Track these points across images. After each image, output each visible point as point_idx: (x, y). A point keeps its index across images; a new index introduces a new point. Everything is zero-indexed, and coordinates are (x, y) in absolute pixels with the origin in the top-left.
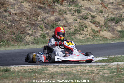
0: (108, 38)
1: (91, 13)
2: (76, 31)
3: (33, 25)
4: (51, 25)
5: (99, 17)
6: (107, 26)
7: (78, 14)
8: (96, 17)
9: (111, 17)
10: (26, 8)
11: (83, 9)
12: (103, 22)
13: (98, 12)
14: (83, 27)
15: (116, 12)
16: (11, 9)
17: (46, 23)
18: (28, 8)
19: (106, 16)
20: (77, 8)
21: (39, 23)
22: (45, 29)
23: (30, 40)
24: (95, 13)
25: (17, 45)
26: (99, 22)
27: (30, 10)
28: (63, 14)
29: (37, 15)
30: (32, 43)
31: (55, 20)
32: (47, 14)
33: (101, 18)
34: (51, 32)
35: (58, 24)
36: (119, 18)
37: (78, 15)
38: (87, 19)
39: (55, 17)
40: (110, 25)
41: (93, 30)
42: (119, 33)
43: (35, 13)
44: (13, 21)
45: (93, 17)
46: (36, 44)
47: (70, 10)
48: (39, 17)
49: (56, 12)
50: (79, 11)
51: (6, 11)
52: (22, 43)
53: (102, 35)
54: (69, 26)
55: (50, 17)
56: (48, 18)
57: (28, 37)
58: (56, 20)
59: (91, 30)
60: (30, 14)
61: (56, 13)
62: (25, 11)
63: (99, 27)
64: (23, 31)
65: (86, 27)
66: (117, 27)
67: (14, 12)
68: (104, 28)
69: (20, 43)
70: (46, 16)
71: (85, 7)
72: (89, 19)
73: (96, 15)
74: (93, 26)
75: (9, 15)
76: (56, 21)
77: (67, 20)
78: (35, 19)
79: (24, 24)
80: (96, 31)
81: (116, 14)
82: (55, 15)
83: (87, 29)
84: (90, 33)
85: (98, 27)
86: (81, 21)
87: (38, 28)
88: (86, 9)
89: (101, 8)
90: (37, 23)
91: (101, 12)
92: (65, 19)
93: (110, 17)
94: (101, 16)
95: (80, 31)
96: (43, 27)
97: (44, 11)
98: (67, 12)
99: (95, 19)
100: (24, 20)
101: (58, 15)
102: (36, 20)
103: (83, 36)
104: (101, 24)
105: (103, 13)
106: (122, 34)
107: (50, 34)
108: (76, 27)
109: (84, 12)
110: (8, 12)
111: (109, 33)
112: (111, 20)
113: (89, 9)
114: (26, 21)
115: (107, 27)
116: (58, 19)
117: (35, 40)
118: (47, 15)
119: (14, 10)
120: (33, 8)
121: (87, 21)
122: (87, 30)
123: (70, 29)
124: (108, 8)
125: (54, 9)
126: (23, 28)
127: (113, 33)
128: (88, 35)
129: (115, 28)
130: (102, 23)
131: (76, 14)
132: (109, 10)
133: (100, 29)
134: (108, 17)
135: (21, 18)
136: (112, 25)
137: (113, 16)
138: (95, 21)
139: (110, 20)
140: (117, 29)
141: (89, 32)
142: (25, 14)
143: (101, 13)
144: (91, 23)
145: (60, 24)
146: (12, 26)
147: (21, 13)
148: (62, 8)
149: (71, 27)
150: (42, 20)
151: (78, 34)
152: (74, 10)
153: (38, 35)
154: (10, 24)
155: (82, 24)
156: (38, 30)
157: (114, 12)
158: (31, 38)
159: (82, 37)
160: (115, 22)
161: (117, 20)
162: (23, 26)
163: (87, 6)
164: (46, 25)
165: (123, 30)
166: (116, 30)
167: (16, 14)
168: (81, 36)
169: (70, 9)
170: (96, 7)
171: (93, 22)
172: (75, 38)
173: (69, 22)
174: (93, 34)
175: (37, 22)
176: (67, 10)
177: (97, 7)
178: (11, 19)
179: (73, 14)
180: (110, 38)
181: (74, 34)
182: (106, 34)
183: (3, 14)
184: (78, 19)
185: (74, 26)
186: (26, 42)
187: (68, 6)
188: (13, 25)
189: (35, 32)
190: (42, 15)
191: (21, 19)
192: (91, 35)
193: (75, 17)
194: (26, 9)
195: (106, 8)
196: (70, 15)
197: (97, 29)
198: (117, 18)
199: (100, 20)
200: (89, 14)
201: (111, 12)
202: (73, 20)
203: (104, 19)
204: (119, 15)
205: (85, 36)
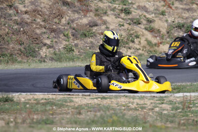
1: (147, 15)
3: (53, 31)
4: (82, 31)
5: (160, 22)
6: (171, 37)
7: (126, 16)
8: (154, 21)
9: (179, 23)
10: (44, 3)
11: (134, 8)
12: (165, 30)
13: (158, 14)
14: (132, 37)
15: (186, 15)
16: (20, 4)
17: (74, 29)
18: (46, 3)
19: (170, 20)
20: (124, 7)
21: (63, 27)
22: (72, 37)
23: (48, 55)
24: (153, 15)
25: (26, 61)
26: (158, 30)
27: (49, 7)
28: (102, 15)
29: (61, 15)
30: (50, 60)
31: (89, 24)
32: (76, 14)
33: (162, 24)
34: (82, 43)
35: (94, 31)
37: (125, 17)
38: (140, 24)
39: (90, 19)
40: (176, 35)
41: (149, 43)
43: (57, 11)
44: (22, 23)
45: (150, 21)
46: (56, 61)
47: (113, 10)
48: (64, 18)
49: (91, 11)
50: (127, 12)
51: (11, 6)
52: (35, 59)
53: (162, 51)
55: (81, 18)
56: (77, 20)
57: (44, 49)
58: (91, 24)
59: (146, 42)
60: (50, 14)
61: (91, 13)
62: (41, 8)
63: (158, 38)
64: (37, 40)
65: (137, 37)
67: (24, 9)
68: (166, 40)
69: (31, 58)
70: (74, 18)
71: (137, 4)
72: (144, 25)
73: (155, 19)
74: (149, 36)
75: (15, 13)
76: (90, 26)
77: (108, 24)
78: (57, 21)
79: (39, 28)
80: (153, 43)
81: (187, 18)
82: (90, 16)
83: (139, 39)
84: (144, 47)
85: (156, 37)
86: (130, 26)
87: (61, 36)
88: (140, 9)
89: (162, 7)
90: (60, 29)
91: (163, 13)
92: (105, 23)
93: (176, 21)
94: (162, 21)
95: (127, 43)
96: (70, 35)
97: (71, 10)
98: (109, 12)
99: (152, 25)
100: (39, 22)
101: (93, 17)
102: (58, 23)
103: (132, 50)
104: (162, 33)
105: (165, 15)
107: (79, 47)
109: (135, 13)
110: (15, 8)
112: (179, 26)
113: (144, 9)
114: (42, 23)
116: (94, 22)
117: (55, 54)
118: (76, 16)
119: (25, 7)
120: (55, 4)
121: (140, 27)
122: (140, 42)
124: (173, 8)
125: (87, 6)
126: (38, 35)
128: (140, 49)
130: (164, 31)
131: (123, 15)
132: (176, 11)
133: (160, 41)
134: (173, 22)
135: (34, 18)
136: (179, 35)
137: (181, 21)
138: (153, 28)
139: (176, 27)
141: (142, 45)
142: (40, 13)
143: (163, 15)
144: (147, 31)
145: (96, 30)
146: (19, 31)
147: (34, 11)
148: (101, 5)
150: (68, 24)
151: (125, 47)
152: (119, 10)
153: (60, 48)
154: (16, 27)
155: (132, 32)
156: (61, 39)
157: (184, 15)
158: (50, 51)
159: (131, 53)
160: (184, 30)
161: (188, 27)
162: (38, 31)
163: (141, 4)
164: (74, 31)
167: (26, 13)
168: (129, 50)
169: (112, 7)
170: (156, 6)
171: (149, 29)
174: (148, 48)
175: (60, 27)
176: (108, 8)
177: (157, 6)
178: (19, 20)
179: (117, 16)
183: (6, 11)
184: (125, 24)
186: (42, 57)
187: (111, 2)
188: (22, 29)
189: (56, 42)
190: (69, 15)
191: (34, 20)
192: (144, 50)
193: (120, 20)
194: (43, 5)
195: (171, 8)
196: (114, 17)
197: (155, 41)
198: (189, 24)
199: (161, 27)
200: (143, 16)
201: (178, 14)
202: (117, 25)
203: (166, 25)
204: (191, 20)
205: (136, 52)
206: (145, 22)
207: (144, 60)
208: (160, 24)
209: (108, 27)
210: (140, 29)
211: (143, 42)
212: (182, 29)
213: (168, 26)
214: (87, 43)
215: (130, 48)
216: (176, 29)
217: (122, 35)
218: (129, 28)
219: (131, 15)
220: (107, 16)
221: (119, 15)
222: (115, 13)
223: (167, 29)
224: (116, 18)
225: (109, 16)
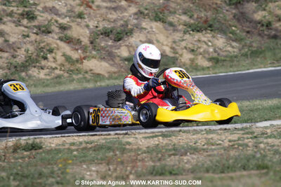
0: (103, 76)
1: (58, 19)
2: (30, 62)
5: (78, 28)
6: (97, 48)
7: (30, 22)
8: (70, 27)
9: (105, 28)
11: (38, 10)
12: (87, 39)
13: (74, 17)
14: (44, 52)
15: (113, 16)
19: (92, 24)
20: (26, 9)
24: (68, 19)
26: (79, 40)
33: (82, 31)
36: (122, 28)
37: (29, 25)
38: (49, 32)
40: (102, 45)
41: (68, 59)
42: (126, 63)
45: (63, 28)
47: (11, 14)
50: (30, 16)
53: (88, 69)
54: (12, 50)
59: (63, 58)
63: (79, 51)
65: (51, 51)
66: (119, 48)
68: (91, 53)
71: (42, 5)
72: (56, 33)
73: (71, 24)
74: (66, 48)
77: (6, 36)
80: (74, 59)
81: (115, 21)
83: (53, 54)
84: (62, 65)
85: (77, 50)
86: (38, 37)
88: (47, 11)
89: (79, 7)
91: (80, 16)
92: (2, 34)
93: (101, 28)
94: (81, 26)
95: (37, 61)
98: (5, 19)
99: (69, 33)
103: (46, 71)
104: (83, 43)
105: (84, 18)
108: (27, 51)
109: (43, 18)
111: (104, 64)
112: (105, 33)
113: (53, 10)
115: (98, 50)
121: (53, 38)
122: (54, 58)
123: (14, 57)
124: (94, 8)
127: (112, 63)
128: (56, 68)
129: (116, 51)
130: (85, 41)
131: (25, 22)
132: (98, 12)
133: (83, 56)
134: (97, 27)
136: (108, 46)
137: (108, 26)
138: (70, 38)
139: (102, 34)
140: (119, 54)
141: (59, 62)
143: (81, 18)
144: (62, 42)
149: (16, 51)
151: (35, 67)
152: (19, 14)
155: (42, 45)
157: (110, 16)
159: (45, 75)
160: (113, 38)
161: (118, 33)
163: (47, 5)
166: (119, 56)
168: (41, 71)
169: (9, 11)
170: (69, 6)
171: (65, 39)
172: (30, 77)
173: (12, 40)
174: (68, 66)
176: (2, 12)
177: (71, 5)
179: (18, 24)
180: (107, 75)
181: (25, 66)
182: (96, 65)
184: (31, 34)
185: (23, 49)
187: (5, 4)
192: (63, 68)
193: (23, 28)
195: (90, 7)
196: (13, 25)
197: (75, 55)
198: (119, 30)
199: (81, 35)
200: (53, 21)
201: (101, 15)
202: (20, 36)
203: (88, 32)
204: (122, 22)
205: (51, 72)
206: (57, 30)
207: (65, 83)
208: (80, 32)
209: (8, 39)
210: (52, 40)
211: (60, 59)
212: (111, 36)
213: (91, 33)
215: (42, 69)
216: (101, 36)
218: (38, 40)
219: (36, 21)
220: (4, 24)
221: (20, 22)
222: (14, 19)
223: (90, 38)
224: (16, 26)
225: (7, 25)
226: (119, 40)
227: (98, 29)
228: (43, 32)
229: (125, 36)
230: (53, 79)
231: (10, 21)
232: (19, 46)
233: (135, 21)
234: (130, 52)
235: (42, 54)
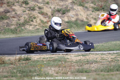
1: (38, 4)
2: (26, 23)
4: (1, 16)
5: (47, 8)
7: (26, 5)
8: (43, 7)
9: (58, 8)
12: (50, 13)
13: (45, 4)
14: (32, 19)
15: (62, 3)
19: (52, 7)
24: (42, 4)
26: (47, 13)
28: (12, 6)
31: (4, 11)
33: (48, 10)
34: (1, 24)
35: (8, 15)
37: (26, 7)
38: (35, 10)
39: (4, 8)
41: (42, 21)
42: (67, 24)
45: (40, 8)
47: (18, 2)
49: (5, 3)
50: (26, 3)
54: (18, 17)
58: (6, 12)
59: (40, 21)
61: (4, 5)
63: (47, 18)
65: (35, 18)
66: (64, 17)
72: (37, 11)
74: (41, 17)
76: (5, 13)
77: (16, 11)
81: (62, 6)
82: (4, 7)
83: (36, 20)
84: (39, 24)
85: (46, 18)
86: (29, 12)
88: (33, 1)
91: (48, 3)
92: (14, 10)
94: (48, 8)
95: (29, 22)
98: (16, 4)
99: (43, 10)
101: (6, 7)
103: (33, 26)
104: (48, 15)
105: (49, 4)
106: (69, 24)
108: (25, 18)
109: (32, 4)
112: (58, 11)
113: (36, 1)
116: (7, 10)
122: (36, 21)
123: (19, 20)
125: (2, 0)
128: (37, 25)
129: (62, 19)
130: (50, 14)
131: (24, 5)
132: (55, 2)
133: (48, 20)
134: (55, 8)
136: (59, 16)
137: (59, 8)
138: (43, 12)
139: (57, 11)
140: (64, 20)
141: (38, 23)
143: (48, 4)
144: (40, 14)
145: (9, 15)
149: (20, 18)
151: (28, 25)
152: (21, 2)
155: (31, 15)
157: (60, 3)
161: (64, 11)
165: (70, 21)
168: (30, 26)
172: (26, 29)
173: (18, 13)
174: (42, 24)
176: (14, 1)
179: (21, 6)
184: (26, 11)
185: (23, 17)
192: (40, 25)
193: (23, 8)
196: (19, 7)
197: (45, 20)
198: (64, 9)
200: (36, 5)
201: (57, 3)
202: (22, 12)
203: (51, 10)
204: (65, 6)
205: (35, 27)
206: (38, 9)
207: (40, 32)
208: (47, 10)
209: (16, 12)
210: (35, 13)
211: (39, 21)
212: (60, 12)
213: (52, 11)
214: (5, 23)
215: (31, 25)
216: (56, 12)
217: (25, 17)
218: (29, 13)
219: (29, 5)
221: (22, 5)
222: (19, 4)
223: (51, 13)
224: (20, 7)
225: (16, 6)
226: (64, 14)
227: (55, 9)
228: (32, 10)
229: (67, 12)
230: (35, 30)
231: (18, 5)
232: (21, 16)
233: (71, 6)
234: (68, 19)
235: (31, 19)
